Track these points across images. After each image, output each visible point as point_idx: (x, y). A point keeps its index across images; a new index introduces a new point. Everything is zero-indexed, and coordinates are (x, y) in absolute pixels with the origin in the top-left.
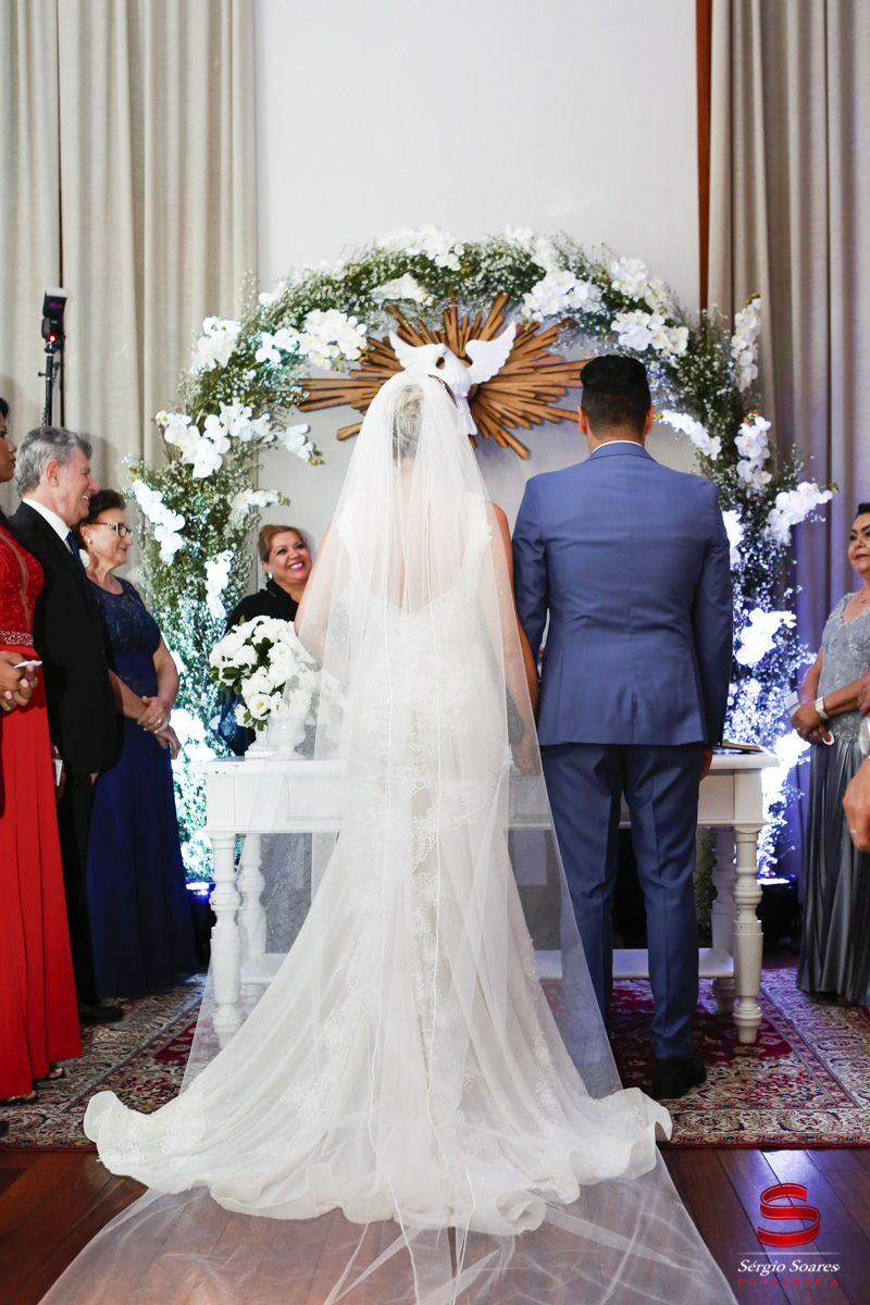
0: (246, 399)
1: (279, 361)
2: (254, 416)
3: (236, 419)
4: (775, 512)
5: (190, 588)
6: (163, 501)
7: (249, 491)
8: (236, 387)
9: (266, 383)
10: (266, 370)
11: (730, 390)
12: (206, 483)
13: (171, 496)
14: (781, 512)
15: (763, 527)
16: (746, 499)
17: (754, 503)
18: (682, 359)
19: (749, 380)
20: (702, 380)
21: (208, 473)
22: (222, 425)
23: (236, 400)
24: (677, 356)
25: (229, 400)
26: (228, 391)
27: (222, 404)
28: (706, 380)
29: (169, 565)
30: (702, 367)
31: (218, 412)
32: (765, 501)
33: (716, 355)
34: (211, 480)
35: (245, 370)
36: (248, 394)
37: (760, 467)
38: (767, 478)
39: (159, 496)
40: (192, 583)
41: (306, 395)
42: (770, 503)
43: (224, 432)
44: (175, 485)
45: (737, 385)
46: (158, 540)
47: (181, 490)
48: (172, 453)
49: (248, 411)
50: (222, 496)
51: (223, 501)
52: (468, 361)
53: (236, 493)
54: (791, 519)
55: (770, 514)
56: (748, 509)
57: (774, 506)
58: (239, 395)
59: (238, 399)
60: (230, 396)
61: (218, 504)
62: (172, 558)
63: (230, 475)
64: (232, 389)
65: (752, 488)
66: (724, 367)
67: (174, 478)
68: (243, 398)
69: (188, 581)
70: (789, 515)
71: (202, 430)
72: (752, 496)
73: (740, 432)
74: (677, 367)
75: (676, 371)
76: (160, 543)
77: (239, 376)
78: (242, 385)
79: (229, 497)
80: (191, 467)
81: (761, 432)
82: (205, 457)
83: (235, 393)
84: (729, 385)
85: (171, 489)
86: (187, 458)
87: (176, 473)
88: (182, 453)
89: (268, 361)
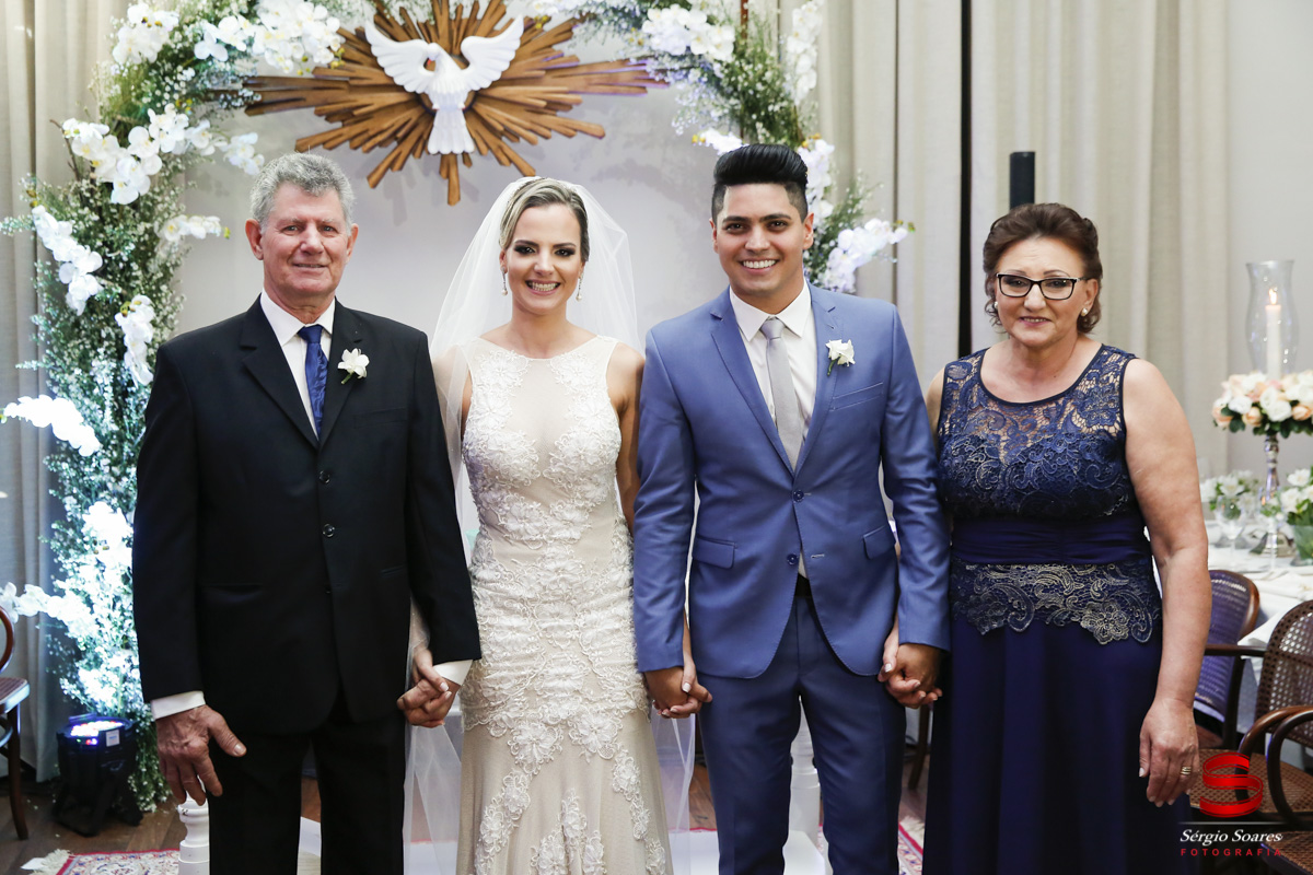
0: (181, 103)
1: (225, 58)
2: (192, 123)
3: (169, 130)
4: (836, 253)
5: (106, 343)
6: (73, 234)
7: (182, 217)
8: (168, 89)
9: (207, 83)
10: (208, 67)
11: (784, 104)
12: (128, 208)
13: (82, 227)
14: (845, 252)
15: (823, 271)
18: (728, 66)
19: (806, 89)
20: (751, 92)
21: (132, 198)
22: (152, 139)
23: (169, 107)
24: (721, 62)
25: (159, 105)
26: (158, 93)
27: (151, 113)
28: (756, 91)
29: (79, 313)
30: (751, 77)
32: (825, 241)
34: (136, 205)
35: (180, 68)
36: (183, 98)
38: (827, 210)
39: (66, 226)
42: (831, 243)
43: (154, 148)
44: (87, 209)
45: (792, 96)
46: (65, 281)
47: (95, 217)
48: (80, 169)
49: (184, 118)
50: (148, 225)
51: (150, 232)
53: (164, 220)
54: (855, 261)
55: (831, 255)
57: (836, 245)
58: (172, 100)
59: (171, 106)
60: (160, 99)
61: (143, 236)
62: (84, 305)
63: (159, 199)
64: (163, 91)
66: (778, 76)
67: (85, 202)
68: (177, 103)
69: (104, 335)
70: (855, 256)
71: (124, 143)
74: (722, 76)
75: (720, 80)
76: (67, 286)
77: (170, 74)
78: (176, 87)
79: (156, 224)
80: (109, 186)
81: (822, 157)
82: (129, 175)
83: (167, 96)
84: (783, 99)
85: (82, 217)
86: (101, 175)
87: (88, 195)
88: (94, 169)
89: (210, 57)
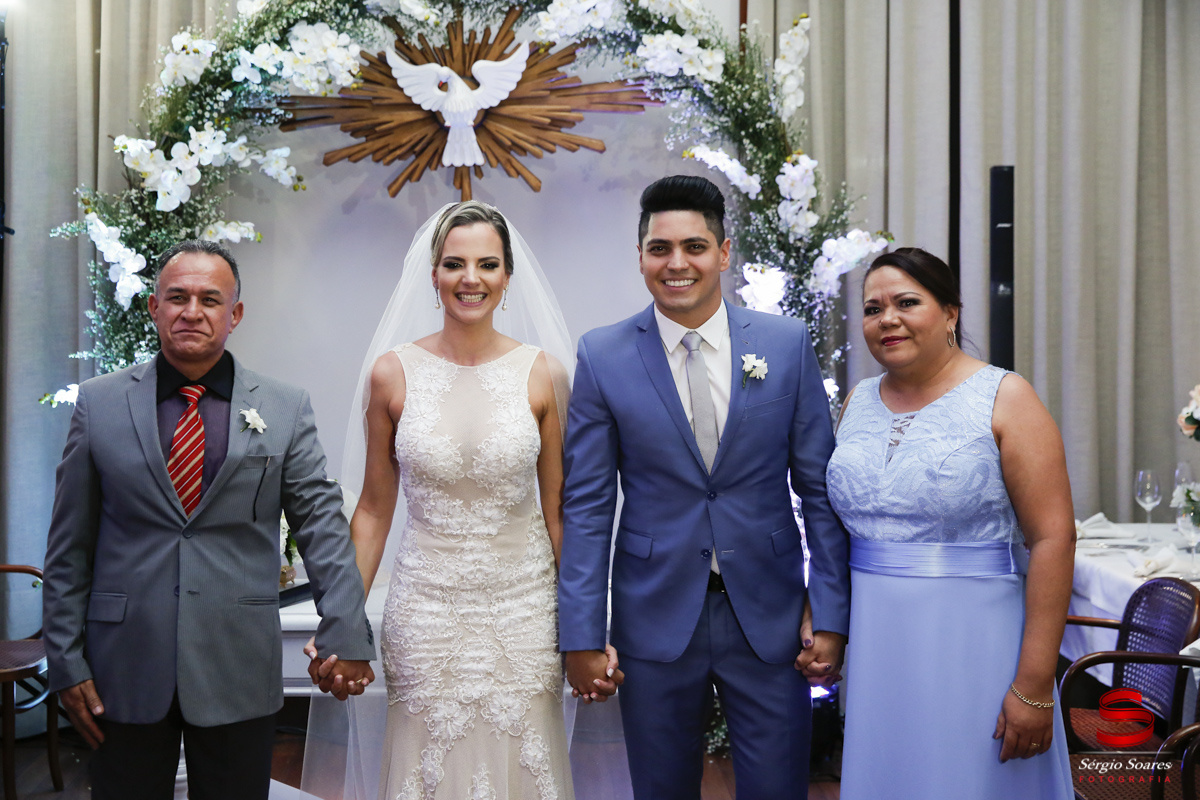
0: (220, 121)
1: (259, 81)
2: (230, 139)
3: (208, 145)
4: (821, 261)
5: (148, 337)
6: (121, 238)
7: (221, 223)
8: (208, 108)
9: (244, 103)
10: (244, 89)
11: (771, 121)
12: (172, 214)
13: (129, 231)
14: (829, 260)
15: (808, 277)
16: (789, 244)
17: (798, 250)
18: (717, 87)
19: (793, 107)
20: (740, 110)
21: (175, 205)
22: (191, 153)
23: (208, 125)
24: (711, 83)
25: (200, 123)
26: (200, 111)
27: (192, 130)
28: (744, 110)
29: (126, 309)
30: (739, 97)
31: (186, 138)
32: (810, 249)
33: (756, 83)
34: (179, 211)
35: (219, 90)
36: (222, 116)
37: (805, 208)
38: (813, 219)
39: (116, 231)
40: (151, 330)
41: (290, 116)
42: (816, 252)
43: (194, 161)
44: (135, 216)
45: (779, 114)
46: (114, 280)
47: (142, 223)
48: (134, 179)
49: (222, 134)
50: (189, 230)
52: (475, 84)
53: (205, 225)
54: (841, 267)
55: (815, 263)
56: (791, 256)
57: (820, 253)
58: (212, 118)
59: (211, 123)
60: (201, 117)
62: (130, 301)
63: (200, 207)
64: (204, 110)
65: (795, 234)
66: (764, 96)
67: (134, 210)
68: (216, 121)
69: (146, 329)
70: (839, 264)
71: (169, 157)
72: (795, 240)
73: (782, 170)
74: (712, 95)
75: (710, 99)
76: (115, 284)
77: (211, 95)
78: (215, 106)
79: (197, 229)
80: (154, 195)
81: (806, 171)
82: (171, 186)
83: (207, 115)
84: (770, 117)
85: (130, 223)
86: (149, 185)
87: (136, 203)
88: (143, 180)
89: (246, 80)
